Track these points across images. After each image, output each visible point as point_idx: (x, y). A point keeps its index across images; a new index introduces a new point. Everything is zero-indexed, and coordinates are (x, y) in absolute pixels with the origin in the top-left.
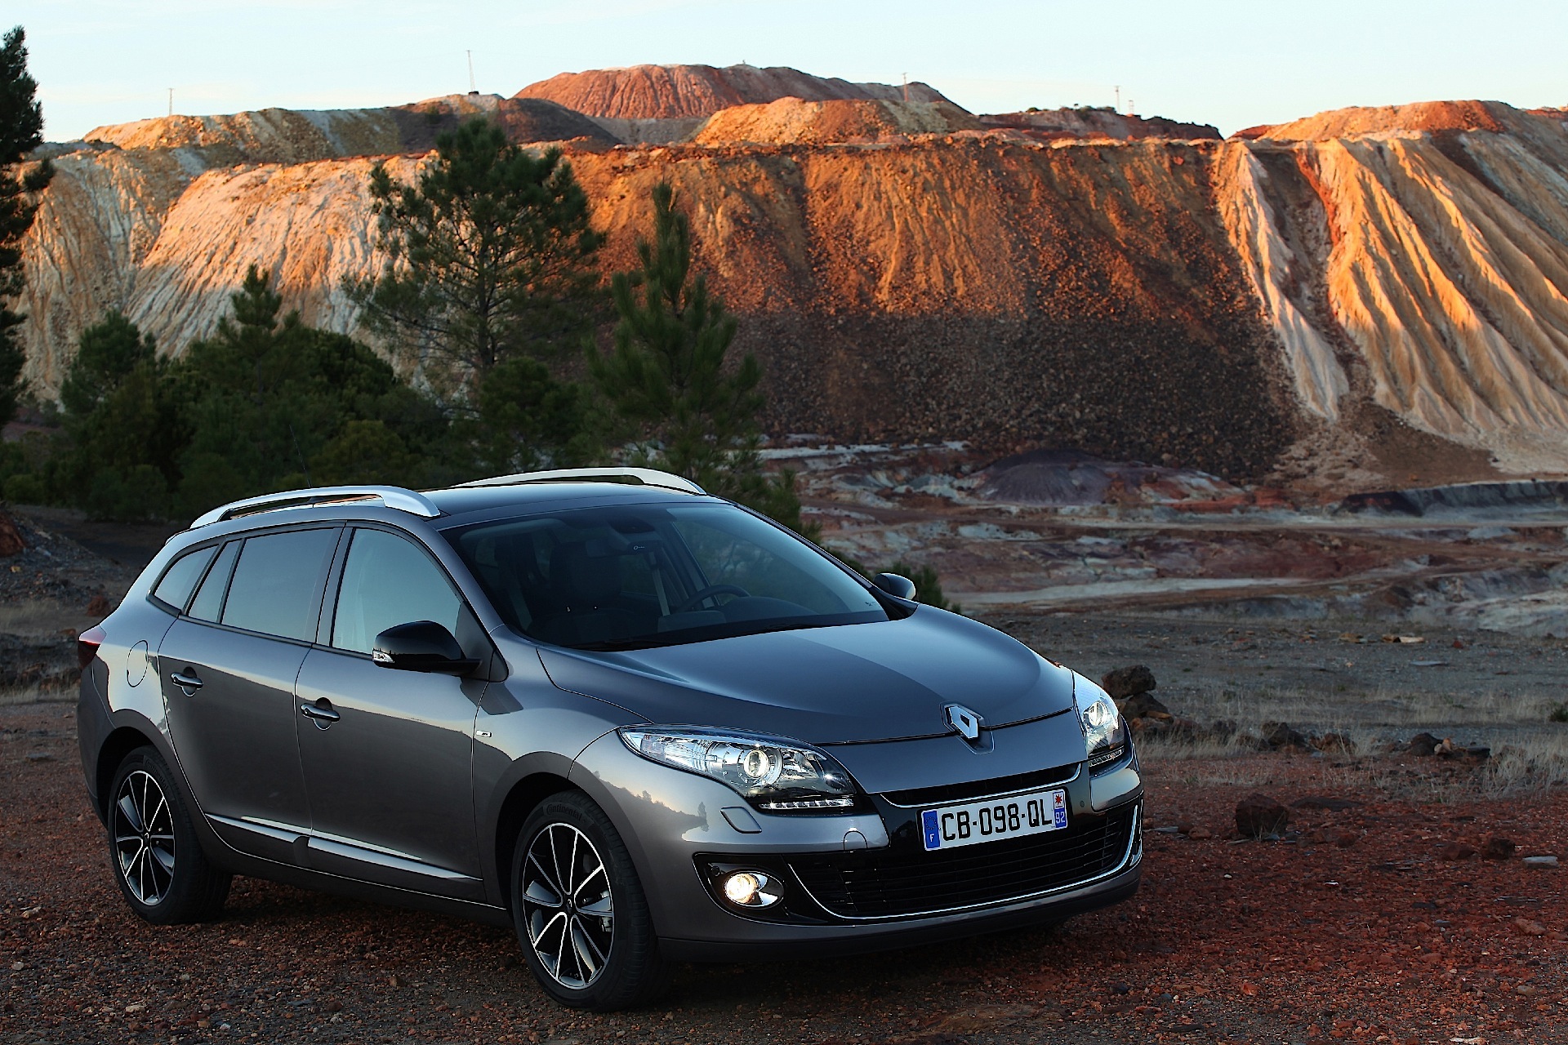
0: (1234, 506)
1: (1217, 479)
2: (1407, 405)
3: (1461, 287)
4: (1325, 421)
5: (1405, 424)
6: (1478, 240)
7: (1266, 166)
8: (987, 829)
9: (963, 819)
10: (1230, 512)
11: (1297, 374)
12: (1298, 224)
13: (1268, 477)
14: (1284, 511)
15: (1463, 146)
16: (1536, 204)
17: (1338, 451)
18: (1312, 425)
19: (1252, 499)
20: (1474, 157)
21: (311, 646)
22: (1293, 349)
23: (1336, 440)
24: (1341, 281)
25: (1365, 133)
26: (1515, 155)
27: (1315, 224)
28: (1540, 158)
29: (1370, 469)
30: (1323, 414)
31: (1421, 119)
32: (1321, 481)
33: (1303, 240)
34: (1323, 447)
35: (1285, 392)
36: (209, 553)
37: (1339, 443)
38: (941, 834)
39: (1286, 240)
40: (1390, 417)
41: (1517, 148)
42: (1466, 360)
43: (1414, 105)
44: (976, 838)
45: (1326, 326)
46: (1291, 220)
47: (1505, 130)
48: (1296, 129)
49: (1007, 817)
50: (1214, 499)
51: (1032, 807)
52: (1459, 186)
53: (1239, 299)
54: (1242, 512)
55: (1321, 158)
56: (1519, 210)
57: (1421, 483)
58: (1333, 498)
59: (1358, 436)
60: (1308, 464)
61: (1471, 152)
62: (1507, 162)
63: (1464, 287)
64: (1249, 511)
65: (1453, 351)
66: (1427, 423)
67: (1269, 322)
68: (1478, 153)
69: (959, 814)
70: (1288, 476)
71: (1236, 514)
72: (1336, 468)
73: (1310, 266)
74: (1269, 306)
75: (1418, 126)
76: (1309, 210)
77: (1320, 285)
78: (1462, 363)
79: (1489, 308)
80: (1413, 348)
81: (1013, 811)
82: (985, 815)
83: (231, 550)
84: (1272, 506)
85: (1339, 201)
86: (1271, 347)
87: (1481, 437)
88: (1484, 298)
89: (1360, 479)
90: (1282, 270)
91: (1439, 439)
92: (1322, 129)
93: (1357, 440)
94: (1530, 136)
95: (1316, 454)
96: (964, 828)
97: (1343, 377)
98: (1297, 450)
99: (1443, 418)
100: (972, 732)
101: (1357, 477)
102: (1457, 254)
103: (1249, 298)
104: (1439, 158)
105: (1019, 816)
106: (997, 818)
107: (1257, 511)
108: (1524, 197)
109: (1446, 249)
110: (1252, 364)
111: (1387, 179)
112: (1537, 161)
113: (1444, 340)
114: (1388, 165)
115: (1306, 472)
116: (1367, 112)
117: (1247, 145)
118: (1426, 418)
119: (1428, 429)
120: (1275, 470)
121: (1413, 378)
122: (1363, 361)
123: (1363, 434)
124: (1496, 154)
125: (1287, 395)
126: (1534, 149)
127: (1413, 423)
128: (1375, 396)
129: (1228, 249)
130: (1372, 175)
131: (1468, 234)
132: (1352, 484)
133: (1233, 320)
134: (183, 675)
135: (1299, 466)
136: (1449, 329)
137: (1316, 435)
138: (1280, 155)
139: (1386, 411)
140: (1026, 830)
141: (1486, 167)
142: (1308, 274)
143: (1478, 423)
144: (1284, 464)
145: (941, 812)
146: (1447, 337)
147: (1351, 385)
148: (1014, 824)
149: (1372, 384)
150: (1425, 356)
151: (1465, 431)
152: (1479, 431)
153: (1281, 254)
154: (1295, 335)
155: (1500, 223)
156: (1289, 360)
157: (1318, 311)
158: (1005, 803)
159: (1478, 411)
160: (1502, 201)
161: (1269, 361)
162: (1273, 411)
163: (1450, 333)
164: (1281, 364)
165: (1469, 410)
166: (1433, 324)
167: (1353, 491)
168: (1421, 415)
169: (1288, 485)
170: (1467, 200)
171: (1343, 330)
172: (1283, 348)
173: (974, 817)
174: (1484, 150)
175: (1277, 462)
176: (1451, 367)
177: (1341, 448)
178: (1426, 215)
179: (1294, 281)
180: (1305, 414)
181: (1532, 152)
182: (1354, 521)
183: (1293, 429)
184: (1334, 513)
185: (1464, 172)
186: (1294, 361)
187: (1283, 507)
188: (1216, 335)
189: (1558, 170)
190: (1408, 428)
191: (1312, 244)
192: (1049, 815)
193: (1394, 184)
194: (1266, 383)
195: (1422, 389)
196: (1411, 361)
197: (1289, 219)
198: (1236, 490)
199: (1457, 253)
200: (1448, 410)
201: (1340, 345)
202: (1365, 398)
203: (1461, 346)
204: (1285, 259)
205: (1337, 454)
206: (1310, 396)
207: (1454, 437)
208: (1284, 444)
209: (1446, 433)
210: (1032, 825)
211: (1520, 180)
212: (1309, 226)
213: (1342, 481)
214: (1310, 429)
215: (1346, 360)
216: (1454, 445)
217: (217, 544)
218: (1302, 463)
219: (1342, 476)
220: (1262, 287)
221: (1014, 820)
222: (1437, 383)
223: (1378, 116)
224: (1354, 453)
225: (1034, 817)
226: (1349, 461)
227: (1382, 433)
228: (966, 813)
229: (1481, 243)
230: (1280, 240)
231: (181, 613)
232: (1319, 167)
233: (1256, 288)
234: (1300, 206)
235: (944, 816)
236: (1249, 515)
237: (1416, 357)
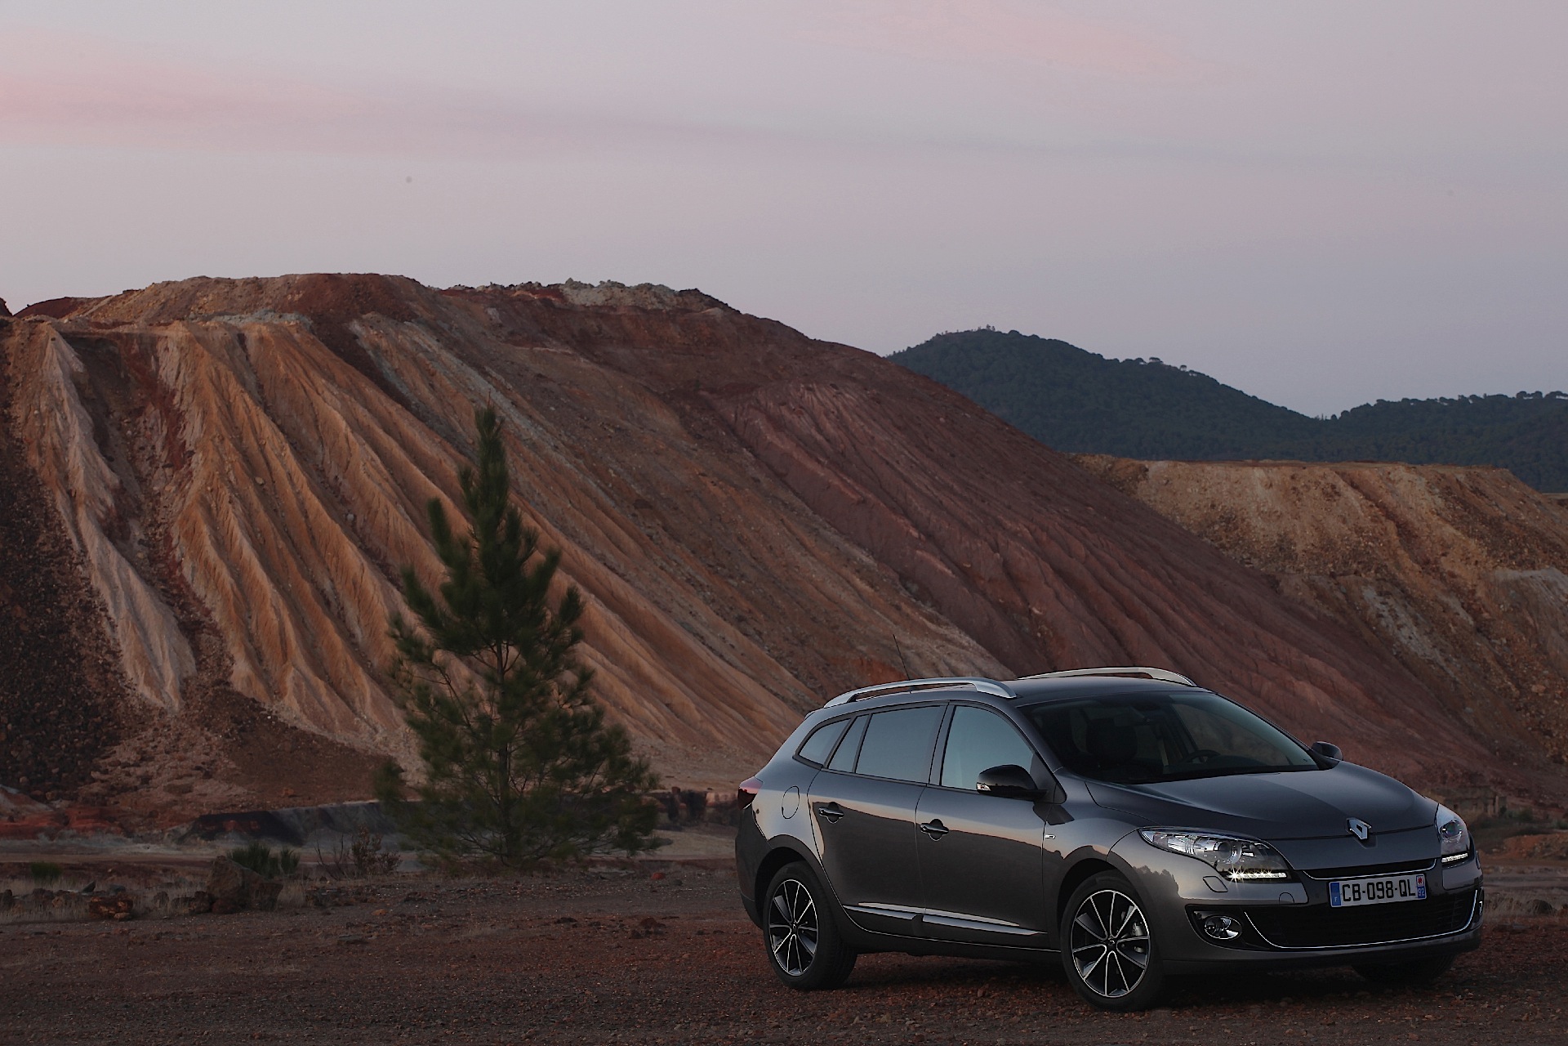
0: (41, 830)
1: (13, 791)
2: (277, 693)
3: (353, 531)
4: (162, 713)
5: (275, 718)
6: (375, 467)
7: (83, 356)
8: (1371, 896)
9: (1356, 888)
10: (35, 838)
11: (123, 647)
12: (126, 438)
13: (85, 790)
14: (110, 836)
15: (356, 337)
16: (454, 420)
17: (181, 754)
18: (145, 716)
19: (64, 820)
20: (370, 353)
21: (926, 786)
22: (118, 612)
23: (178, 739)
24: (186, 519)
25: (220, 314)
26: (426, 352)
27: (150, 438)
28: (460, 357)
29: (228, 780)
30: (160, 703)
31: (297, 297)
32: (159, 795)
33: (133, 460)
34: (161, 748)
35: (106, 671)
36: (844, 724)
37: (182, 744)
38: (1342, 897)
39: (110, 460)
40: (252, 707)
41: (429, 342)
42: (358, 631)
43: (286, 278)
44: (1365, 901)
45: (165, 582)
46: (117, 433)
47: (412, 316)
48: (120, 305)
49: (1385, 889)
50: (11, 819)
51: (1402, 884)
52: (350, 392)
53: (41, 539)
54: (52, 838)
55: (160, 346)
56: (431, 428)
57: (299, 800)
58: (178, 819)
59: (209, 734)
60: (139, 771)
61: (366, 346)
62: (415, 360)
63: (355, 531)
64: (61, 837)
65: (340, 619)
66: (304, 717)
67: (84, 574)
68: (376, 348)
69: (1354, 886)
70: (113, 788)
71: (43, 840)
72: (180, 777)
73: (142, 497)
74: (84, 551)
75: (292, 307)
76: (142, 419)
77: (155, 524)
78: (353, 636)
79: (390, 561)
80: (285, 613)
81: (1389, 886)
82: (1371, 886)
83: (861, 723)
84: (94, 829)
85: (183, 408)
86: (88, 608)
87: (379, 738)
88: (382, 547)
89: (214, 793)
90: (103, 502)
91: (323, 739)
92: (157, 307)
93: (208, 739)
94: (446, 326)
95: (152, 759)
96: (1357, 894)
97: (188, 652)
98: (124, 752)
99: (327, 711)
100: (1363, 835)
101: (209, 791)
102: (346, 486)
103: (57, 540)
104: (322, 353)
105: (1393, 889)
106: (1379, 890)
107: (72, 837)
108: (437, 409)
109: (331, 479)
110: (60, 632)
111: (251, 379)
112: (456, 361)
113: (328, 603)
114: (252, 360)
115: (138, 783)
116: (222, 286)
117: (58, 327)
118: (303, 710)
119: (306, 725)
120: (94, 780)
121: (286, 655)
122: (215, 631)
123: (216, 732)
124: (401, 349)
125: (109, 676)
126: (451, 345)
127: (285, 716)
128: (232, 679)
129: (27, 471)
130: (230, 373)
131: (363, 458)
132: (204, 801)
133: (34, 570)
134: (828, 809)
135: (128, 774)
136: (334, 588)
137: (151, 731)
138: (101, 341)
139: (246, 699)
140: (1397, 898)
141: (386, 367)
142: (139, 508)
143: (375, 718)
144: (106, 772)
145: (1342, 883)
146: (331, 599)
147: (199, 663)
148: (1390, 894)
149: (228, 662)
150: (300, 625)
151: (356, 729)
152: (376, 731)
153: (102, 478)
154: (121, 592)
155: (405, 444)
156: (113, 627)
157: (153, 560)
158: (1384, 880)
159: (375, 701)
160: (407, 414)
161: (84, 628)
162: (90, 697)
163: (336, 594)
164: (101, 633)
165: (362, 701)
166: (313, 582)
167: (206, 811)
168: (296, 707)
169: (112, 801)
170: (361, 412)
171: (188, 587)
172: (105, 610)
173: (1363, 887)
174: (384, 343)
175: (97, 768)
176: (337, 640)
177: (186, 751)
178: (304, 431)
179: (120, 518)
180: (134, 702)
181: (449, 348)
182: (210, 851)
183: (118, 723)
184: (181, 840)
185: (357, 373)
186: (119, 629)
187: (109, 832)
188: (11, 591)
189: (484, 374)
190: (279, 724)
191: (145, 467)
192: (1414, 890)
193: (260, 387)
194: (81, 659)
195: (295, 672)
196: (282, 631)
197: (114, 432)
198: (42, 806)
199: (346, 484)
200: (333, 701)
201: (183, 607)
202: (219, 682)
203: (352, 612)
204: (107, 487)
205: (181, 759)
206: (142, 678)
207: (342, 737)
208: (105, 744)
209: (331, 731)
210: (1402, 895)
211: (432, 386)
212: (140, 442)
213: (188, 796)
214: (143, 724)
215: (192, 628)
216: (343, 748)
217: (849, 718)
218: (132, 769)
219: (189, 789)
220: (75, 525)
221: (1390, 891)
222: (317, 663)
223: (237, 292)
224: (203, 757)
225: (1403, 890)
226: (198, 768)
227: (243, 730)
228: (1358, 885)
229: (380, 472)
230: (101, 461)
231: (822, 766)
232: (157, 359)
233: (67, 525)
234: (130, 414)
235: (1344, 886)
236: (61, 842)
237: (289, 626)
